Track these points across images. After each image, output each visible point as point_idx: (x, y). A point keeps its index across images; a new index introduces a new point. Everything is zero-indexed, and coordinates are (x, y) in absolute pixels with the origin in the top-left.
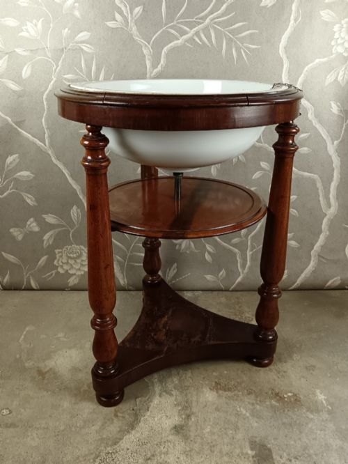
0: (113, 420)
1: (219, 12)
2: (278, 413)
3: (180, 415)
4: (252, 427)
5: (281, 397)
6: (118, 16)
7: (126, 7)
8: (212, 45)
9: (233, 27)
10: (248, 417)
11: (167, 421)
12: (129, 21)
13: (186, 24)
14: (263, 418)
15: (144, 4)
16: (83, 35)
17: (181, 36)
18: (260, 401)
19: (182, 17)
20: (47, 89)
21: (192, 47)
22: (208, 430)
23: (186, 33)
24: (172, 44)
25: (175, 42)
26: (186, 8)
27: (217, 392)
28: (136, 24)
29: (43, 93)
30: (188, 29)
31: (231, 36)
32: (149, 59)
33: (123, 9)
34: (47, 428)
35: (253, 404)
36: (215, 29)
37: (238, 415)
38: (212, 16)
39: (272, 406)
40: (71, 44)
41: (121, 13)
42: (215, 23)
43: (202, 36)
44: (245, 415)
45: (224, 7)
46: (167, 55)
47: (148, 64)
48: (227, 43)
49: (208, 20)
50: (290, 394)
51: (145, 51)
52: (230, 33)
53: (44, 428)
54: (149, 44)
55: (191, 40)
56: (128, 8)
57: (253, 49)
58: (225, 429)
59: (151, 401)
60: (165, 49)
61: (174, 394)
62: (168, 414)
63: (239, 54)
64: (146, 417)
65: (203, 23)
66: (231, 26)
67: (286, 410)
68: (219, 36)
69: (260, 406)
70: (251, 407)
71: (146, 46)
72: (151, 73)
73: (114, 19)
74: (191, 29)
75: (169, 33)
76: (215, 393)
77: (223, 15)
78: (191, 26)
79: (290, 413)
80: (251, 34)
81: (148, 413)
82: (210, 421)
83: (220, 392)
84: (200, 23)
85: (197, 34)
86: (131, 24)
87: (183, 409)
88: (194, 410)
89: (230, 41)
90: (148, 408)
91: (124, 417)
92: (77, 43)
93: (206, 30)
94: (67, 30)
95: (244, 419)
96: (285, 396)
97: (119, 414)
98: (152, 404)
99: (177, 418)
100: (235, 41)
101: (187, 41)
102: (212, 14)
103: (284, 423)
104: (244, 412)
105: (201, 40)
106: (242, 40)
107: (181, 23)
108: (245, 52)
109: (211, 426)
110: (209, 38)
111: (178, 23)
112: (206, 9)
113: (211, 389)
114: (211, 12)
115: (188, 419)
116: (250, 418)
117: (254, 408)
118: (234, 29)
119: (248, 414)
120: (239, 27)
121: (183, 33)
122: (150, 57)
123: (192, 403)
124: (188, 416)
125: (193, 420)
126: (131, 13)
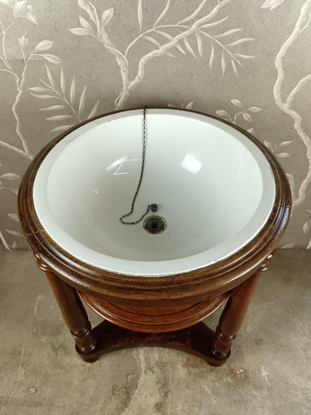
0: (111, 398)
1: (208, 16)
2: (231, 390)
3: (160, 393)
4: (212, 404)
5: (234, 374)
6: (83, 22)
7: (92, 9)
8: (198, 54)
9: (225, 34)
10: (209, 395)
11: (151, 399)
12: (98, 28)
13: (167, 30)
14: (220, 395)
15: (115, 6)
16: (45, 45)
17: (162, 45)
18: (219, 378)
19: (162, 22)
20: (15, 101)
21: (174, 57)
22: (180, 408)
23: (167, 41)
24: (151, 54)
25: (155, 52)
26: (168, 10)
27: (188, 369)
28: (106, 31)
29: (11, 106)
30: (169, 37)
31: (222, 45)
32: (125, 71)
33: (89, 12)
34: (65, 407)
35: (214, 381)
36: (203, 36)
37: (202, 392)
38: (200, 21)
39: (228, 383)
40: (32, 55)
41: (87, 17)
42: (202, 29)
43: (187, 45)
44: (207, 392)
45: (215, 10)
46: (145, 66)
47: (124, 76)
48: (215, 53)
49: (194, 26)
50: (241, 371)
51: (119, 62)
52: (220, 41)
53: (62, 407)
54: (124, 54)
55: (173, 49)
56: (95, 11)
57: (245, 60)
58: (192, 407)
59: (139, 379)
60: (143, 60)
61: (156, 371)
62: (151, 393)
63: (229, 65)
64: (135, 395)
65: (188, 29)
66: (223, 33)
67: (238, 387)
68: (207, 44)
69: (219, 383)
70: (212, 384)
71: (120, 55)
72: (128, 85)
73: (79, 25)
74: (174, 36)
75: (147, 41)
76: (186, 369)
77: (213, 20)
78: (174, 32)
79: (240, 390)
80: (245, 43)
81: (137, 391)
82: (182, 399)
83: (190, 369)
84: (184, 30)
85: (181, 42)
86: (101, 31)
87: (162, 386)
88: (171, 387)
89: (219, 50)
90: (137, 386)
91: (119, 395)
92: (38, 53)
93: (192, 38)
94: (23, 37)
95: (206, 396)
96: (238, 373)
97: (116, 393)
98: (139, 381)
99: (158, 396)
100: (225, 51)
101: (168, 50)
102: (200, 18)
103: (235, 401)
104: (207, 389)
105: (185, 48)
106: (234, 50)
107: (162, 29)
108: (235, 62)
109: (183, 404)
110: (195, 47)
111: (158, 29)
112: (192, 13)
113: (183, 366)
114: (199, 17)
115: (166, 397)
116: (211, 395)
117: (214, 386)
118: (226, 37)
119: (209, 392)
120: (232, 34)
121: (164, 41)
122: (125, 68)
123: (168, 380)
124: (166, 394)
125: (169, 397)
126: (100, 18)
